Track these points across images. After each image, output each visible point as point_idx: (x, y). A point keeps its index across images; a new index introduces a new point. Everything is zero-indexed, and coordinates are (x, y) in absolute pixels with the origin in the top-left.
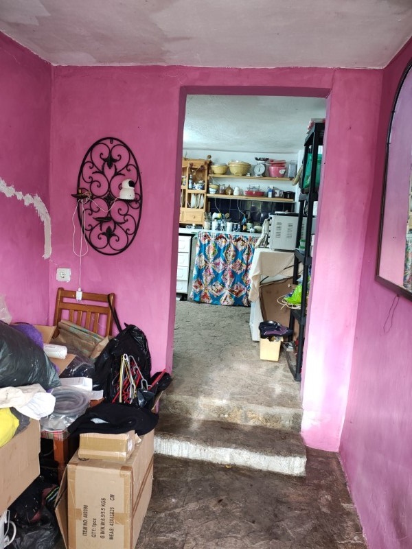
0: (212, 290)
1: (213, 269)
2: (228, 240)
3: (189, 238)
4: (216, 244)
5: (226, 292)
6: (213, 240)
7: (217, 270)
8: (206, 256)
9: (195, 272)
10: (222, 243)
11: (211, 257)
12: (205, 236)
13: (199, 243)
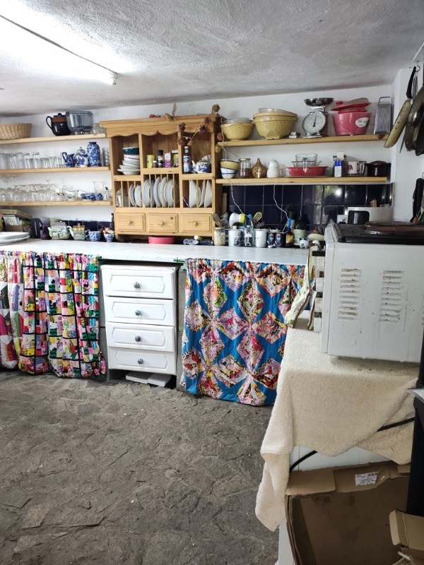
0: (219, 373)
1: (220, 332)
2: (246, 274)
3: (172, 270)
4: (222, 282)
5: (249, 378)
6: (215, 273)
7: (228, 334)
8: (204, 307)
9: (185, 339)
10: (235, 280)
11: (215, 309)
12: (200, 267)
13: (189, 281)
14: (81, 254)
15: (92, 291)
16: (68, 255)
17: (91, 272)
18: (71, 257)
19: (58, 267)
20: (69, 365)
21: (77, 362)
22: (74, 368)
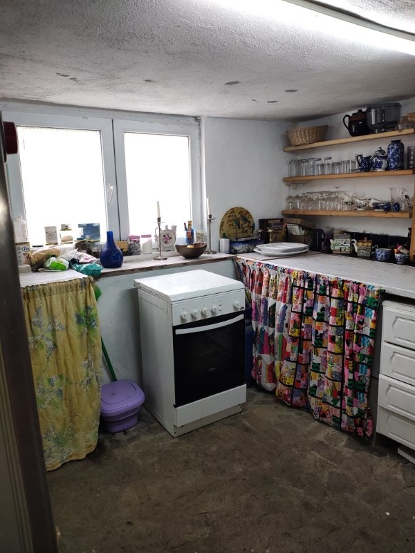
14: (359, 284)
15: (367, 331)
16: (344, 281)
17: (369, 307)
18: (347, 284)
19: (331, 293)
20: (328, 410)
21: (338, 411)
22: (334, 416)
